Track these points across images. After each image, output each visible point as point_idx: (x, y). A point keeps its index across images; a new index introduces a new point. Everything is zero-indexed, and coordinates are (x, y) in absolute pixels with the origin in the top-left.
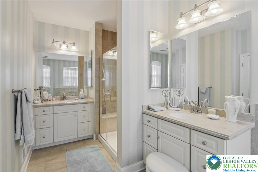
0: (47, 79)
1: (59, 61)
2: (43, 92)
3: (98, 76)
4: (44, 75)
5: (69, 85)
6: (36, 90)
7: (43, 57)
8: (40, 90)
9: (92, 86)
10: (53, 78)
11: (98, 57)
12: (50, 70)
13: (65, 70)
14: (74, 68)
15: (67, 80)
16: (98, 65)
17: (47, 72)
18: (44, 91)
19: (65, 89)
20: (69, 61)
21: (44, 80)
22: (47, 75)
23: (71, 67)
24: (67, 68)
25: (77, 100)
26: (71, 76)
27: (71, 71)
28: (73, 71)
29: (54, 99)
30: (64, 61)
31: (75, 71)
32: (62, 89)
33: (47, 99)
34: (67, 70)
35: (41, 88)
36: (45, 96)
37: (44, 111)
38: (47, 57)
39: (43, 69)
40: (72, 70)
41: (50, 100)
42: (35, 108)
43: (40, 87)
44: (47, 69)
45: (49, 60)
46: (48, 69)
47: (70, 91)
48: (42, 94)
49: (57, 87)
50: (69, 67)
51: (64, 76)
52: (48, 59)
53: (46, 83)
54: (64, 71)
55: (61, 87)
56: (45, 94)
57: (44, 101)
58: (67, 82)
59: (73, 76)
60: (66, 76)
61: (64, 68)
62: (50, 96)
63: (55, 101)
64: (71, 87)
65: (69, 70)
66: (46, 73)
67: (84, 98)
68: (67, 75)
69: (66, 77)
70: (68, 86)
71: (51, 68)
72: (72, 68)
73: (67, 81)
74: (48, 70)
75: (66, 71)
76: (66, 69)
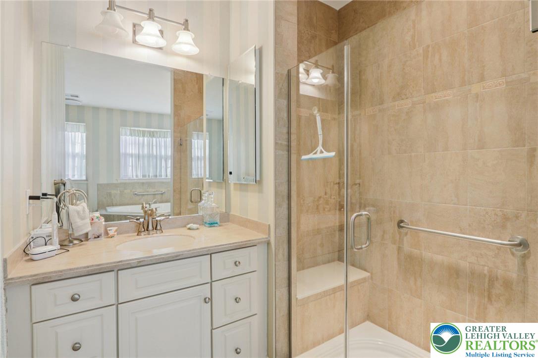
0: (76, 159)
1: (110, 110)
2: (70, 206)
3: (285, 143)
4: (70, 149)
5: (137, 176)
6: (38, 198)
7: (67, 97)
8: (56, 199)
9: (258, 179)
10: (92, 156)
11: (286, 72)
12: (85, 134)
13: (126, 135)
14: (149, 132)
15: (130, 161)
16: (285, 102)
17: (77, 141)
18: (74, 199)
19: (125, 185)
20: (137, 113)
21: (70, 162)
22: (78, 149)
23: (141, 129)
24: (131, 129)
25: (198, 229)
26: (141, 153)
27: (141, 139)
28: (146, 139)
29: (112, 231)
30: (124, 112)
31: (151, 139)
32: (116, 186)
33: (87, 234)
34: (131, 135)
35: (59, 187)
36: (77, 221)
37: (74, 299)
38: (77, 97)
39: (66, 132)
40: (144, 136)
41: (98, 237)
42: (33, 287)
43: (55, 184)
44: (77, 133)
45: (81, 108)
46: (79, 131)
47: (139, 190)
48: (63, 213)
49: (103, 180)
50: (137, 129)
51: (122, 151)
52: (81, 104)
53: (75, 172)
54: (123, 138)
55: (116, 182)
56: (78, 213)
57: (71, 242)
58: (130, 168)
59: (146, 152)
60: (128, 152)
61: (123, 130)
62: (96, 220)
63: (116, 238)
64: (141, 181)
65: (135, 135)
66: (74, 144)
67: (218, 221)
68: (132, 150)
69: (126, 155)
70: (135, 177)
71: (87, 130)
72: (143, 131)
73: (131, 164)
74: (80, 134)
75: (128, 137)
76: (128, 133)
